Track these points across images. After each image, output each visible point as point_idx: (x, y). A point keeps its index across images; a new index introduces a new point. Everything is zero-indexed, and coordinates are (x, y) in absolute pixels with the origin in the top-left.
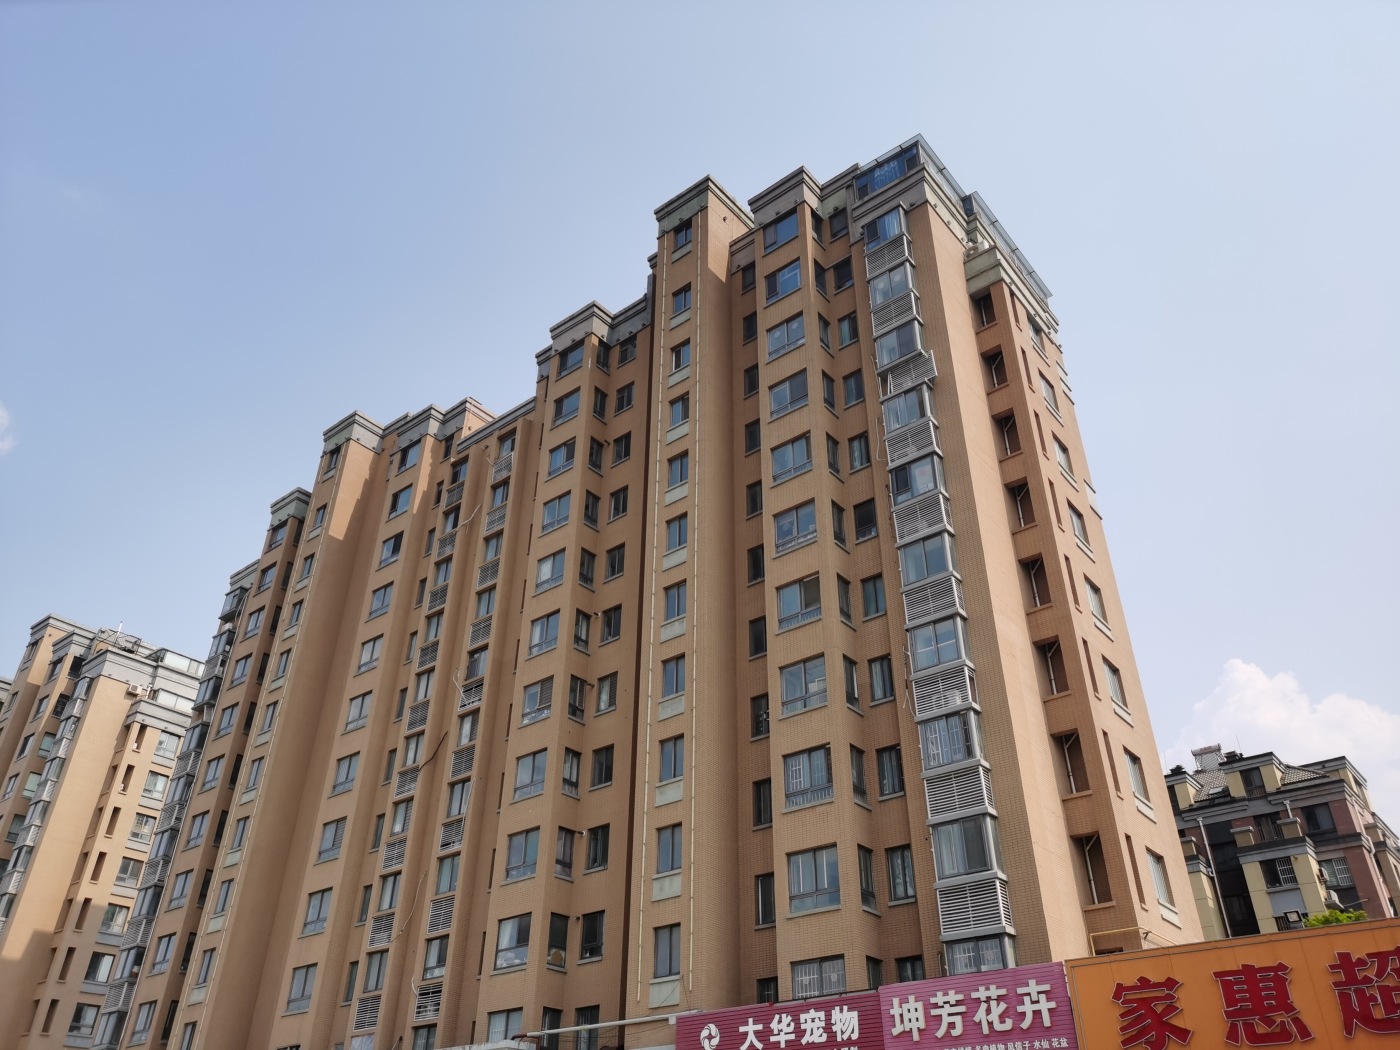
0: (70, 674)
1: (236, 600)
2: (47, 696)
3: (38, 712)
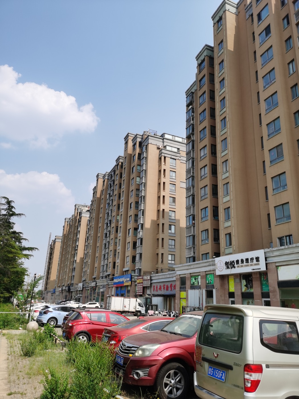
0: (139, 147)
1: (191, 97)
2: (135, 155)
3: (133, 160)
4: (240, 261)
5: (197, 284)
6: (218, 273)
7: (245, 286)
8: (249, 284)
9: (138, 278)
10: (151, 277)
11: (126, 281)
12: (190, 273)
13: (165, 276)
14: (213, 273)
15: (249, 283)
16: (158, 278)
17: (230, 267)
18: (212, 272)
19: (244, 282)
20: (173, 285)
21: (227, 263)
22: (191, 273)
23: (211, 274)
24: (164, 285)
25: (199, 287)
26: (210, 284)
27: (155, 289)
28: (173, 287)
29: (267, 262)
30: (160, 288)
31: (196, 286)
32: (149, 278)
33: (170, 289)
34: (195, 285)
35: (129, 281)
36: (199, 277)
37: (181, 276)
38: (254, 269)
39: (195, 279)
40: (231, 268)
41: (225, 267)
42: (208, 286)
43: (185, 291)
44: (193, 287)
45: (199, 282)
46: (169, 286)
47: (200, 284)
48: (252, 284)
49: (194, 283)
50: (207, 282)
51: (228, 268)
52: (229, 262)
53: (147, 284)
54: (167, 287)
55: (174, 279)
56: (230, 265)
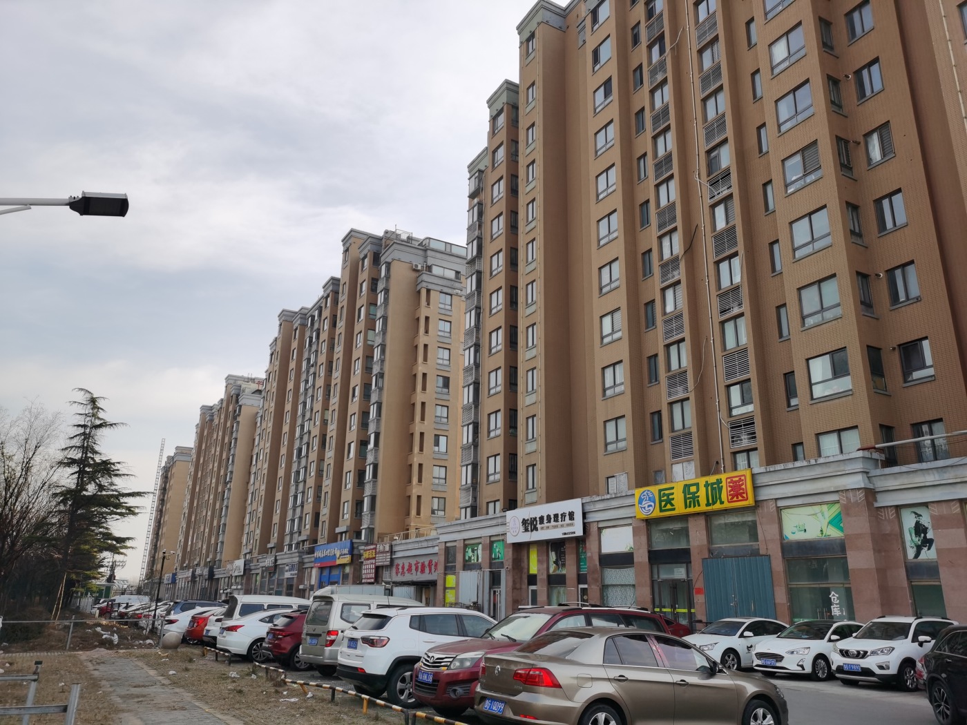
1: (477, 181)
4: (545, 518)
5: (475, 561)
6: (511, 539)
7: (554, 562)
8: (561, 560)
9: (366, 548)
10: (391, 546)
11: (339, 553)
12: (464, 540)
13: (420, 545)
14: (503, 540)
15: (560, 557)
16: (405, 549)
17: (530, 529)
18: (501, 538)
19: (553, 556)
20: (433, 563)
21: (524, 522)
22: (466, 538)
23: (499, 541)
24: (418, 563)
25: (478, 567)
26: (497, 561)
27: (400, 570)
28: (433, 567)
29: (586, 521)
30: (410, 570)
31: (474, 564)
32: (387, 548)
33: (427, 570)
34: (473, 562)
35: (346, 554)
36: (480, 546)
37: (448, 545)
38: (565, 534)
39: (473, 551)
40: (532, 531)
41: (522, 529)
42: (495, 563)
43: (454, 574)
44: (469, 565)
45: (480, 556)
46: (426, 564)
47: (480, 560)
48: (565, 559)
49: (470, 558)
50: (493, 556)
51: (526, 530)
52: (528, 520)
53: (383, 560)
54: (423, 565)
55: (436, 550)
56: (530, 525)
